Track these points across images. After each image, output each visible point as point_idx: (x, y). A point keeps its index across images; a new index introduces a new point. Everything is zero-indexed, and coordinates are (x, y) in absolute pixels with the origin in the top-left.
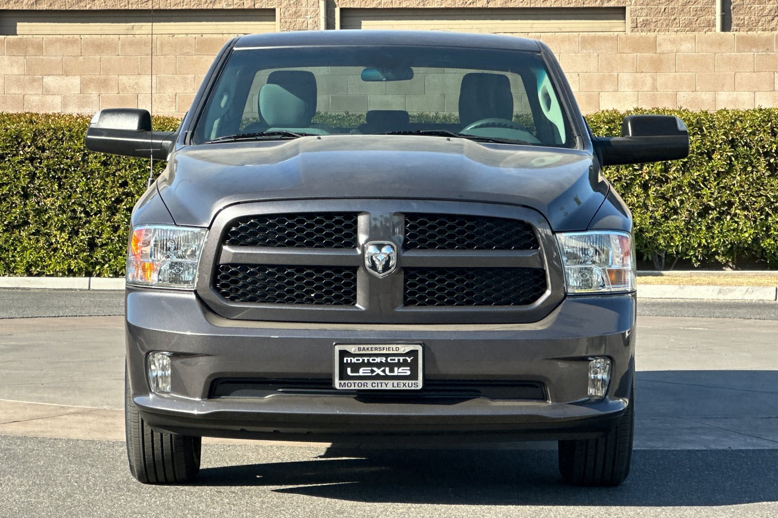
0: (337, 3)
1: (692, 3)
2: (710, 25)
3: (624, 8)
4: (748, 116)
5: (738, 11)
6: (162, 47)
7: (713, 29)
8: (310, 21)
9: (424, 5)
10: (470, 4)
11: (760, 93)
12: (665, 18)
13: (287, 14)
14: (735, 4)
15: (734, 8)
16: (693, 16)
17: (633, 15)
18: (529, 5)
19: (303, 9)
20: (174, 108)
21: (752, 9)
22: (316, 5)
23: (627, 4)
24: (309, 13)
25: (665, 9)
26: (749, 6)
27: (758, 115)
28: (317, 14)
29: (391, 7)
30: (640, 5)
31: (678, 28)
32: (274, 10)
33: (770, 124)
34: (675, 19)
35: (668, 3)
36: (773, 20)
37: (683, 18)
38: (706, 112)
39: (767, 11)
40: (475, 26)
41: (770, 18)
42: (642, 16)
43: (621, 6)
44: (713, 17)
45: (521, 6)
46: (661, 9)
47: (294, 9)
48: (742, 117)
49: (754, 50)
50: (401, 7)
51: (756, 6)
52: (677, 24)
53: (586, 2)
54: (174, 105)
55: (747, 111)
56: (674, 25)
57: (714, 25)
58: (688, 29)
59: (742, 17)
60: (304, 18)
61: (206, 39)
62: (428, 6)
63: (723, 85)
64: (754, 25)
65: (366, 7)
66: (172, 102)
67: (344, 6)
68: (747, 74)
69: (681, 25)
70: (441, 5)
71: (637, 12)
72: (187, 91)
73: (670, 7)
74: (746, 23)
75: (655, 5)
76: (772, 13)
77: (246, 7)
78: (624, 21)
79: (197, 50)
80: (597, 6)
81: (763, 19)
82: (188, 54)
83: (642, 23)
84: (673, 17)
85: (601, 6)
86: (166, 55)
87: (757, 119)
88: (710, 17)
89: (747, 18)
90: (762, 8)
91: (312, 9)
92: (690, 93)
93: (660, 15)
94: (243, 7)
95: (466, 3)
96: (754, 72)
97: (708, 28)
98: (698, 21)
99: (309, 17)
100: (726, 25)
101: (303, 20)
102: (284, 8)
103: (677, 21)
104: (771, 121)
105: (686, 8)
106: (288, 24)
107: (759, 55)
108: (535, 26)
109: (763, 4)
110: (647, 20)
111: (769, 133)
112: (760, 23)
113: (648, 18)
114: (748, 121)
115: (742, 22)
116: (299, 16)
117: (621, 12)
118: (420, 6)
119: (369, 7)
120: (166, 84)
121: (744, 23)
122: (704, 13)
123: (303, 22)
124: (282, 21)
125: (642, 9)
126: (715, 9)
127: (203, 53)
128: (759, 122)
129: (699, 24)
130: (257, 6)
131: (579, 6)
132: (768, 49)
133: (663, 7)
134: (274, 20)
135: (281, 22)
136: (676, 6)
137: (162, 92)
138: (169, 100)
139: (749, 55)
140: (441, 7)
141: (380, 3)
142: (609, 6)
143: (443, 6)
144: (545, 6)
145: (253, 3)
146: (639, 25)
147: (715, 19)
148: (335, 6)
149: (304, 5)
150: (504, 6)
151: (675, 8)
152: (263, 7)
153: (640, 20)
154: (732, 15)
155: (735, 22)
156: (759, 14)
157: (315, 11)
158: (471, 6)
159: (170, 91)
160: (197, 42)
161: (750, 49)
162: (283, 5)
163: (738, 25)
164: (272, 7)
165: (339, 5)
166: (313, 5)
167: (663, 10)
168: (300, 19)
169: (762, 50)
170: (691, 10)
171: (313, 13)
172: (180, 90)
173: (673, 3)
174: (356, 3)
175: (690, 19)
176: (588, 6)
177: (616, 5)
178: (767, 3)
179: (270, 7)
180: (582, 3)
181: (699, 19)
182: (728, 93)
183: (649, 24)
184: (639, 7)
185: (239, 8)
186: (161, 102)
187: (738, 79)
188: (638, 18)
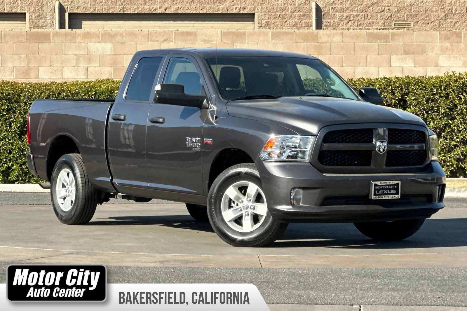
0: (66, 10)
1: (297, 12)
2: (309, 25)
3: (253, 14)
4: (377, 82)
5: (326, 17)
6: (5, 37)
7: (311, 28)
8: (49, 21)
9: (123, 11)
10: (154, 10)
11: (382, 68)
12: (280, 20)
13: (33, 16)
14: (324, 12)
15: (323, 15)
16: (298, 20)
17: (259, 18)
18: (192, 11)
19: (45, 13)
20: (12, 76)
21: (335, 15)
22: (53, 11)
23: (255, 11)
24: (48, 16)
25: (280, 15)
26: (333, 14)
27: (383, 81)
28: (54, 17)
29: (102, 12)
30: (264, 12)
31: (289, 27)
32: (25, 14)
33: (390, 87)
34: (286, 22)
35: (282, 11)
36: (348, 23)
37: (292, 21)
38: (352, 80)
39: (344, 17)
40: (156, 25)
41: (346, 21)
42: (265, 19)
43: (252, 12)
44: (310, 21)
45: (187, 12)
46: (277, 15)
47: (38, 13)
48: (373, 82)
49: (378, 41)
50: (108, 12)
51: (338, 14)
52: (287, 25)
53: (229, 10)
54: (13, 74)
55: (376, 79)
56: (286, 25)
57: (311, 26)
58: (294, 28)
59: (329, 21)
60: (45, 19)
61: (34, 32)
62: (126, 12)
63: (360, 63)
64: (336, 26)
65: (86, 12)
66: (12, 72)
67: (71, 12)
68: (374, 56)
69: (290, 26)
70: (135, 11)
71: (262, 17)
72: (21, 65)
73: (283, 13)
74: (331, 24)
75: (274, 12)
76: (348, 18)
77: (6, 11)
78: (253, 22)
79: (27, 39)
80: (236, 12)
81: (342, 22)
82: (21, 41)
83: (265, 24)
84: (285, 20)
85: (239, 12)
86: (7, 42)
87: (383, 84)
88: (309, 20)
89: (332, 21)
90: (341, 15)
91: (50, 13)
92: (339, 67)
93: (277, 19)
94: (4, 12)
95: (151, 10)
96: (379, 55)
97: (307, 28)
98: (301, 23)
99: (48, 18)
100: (319, 26)
101: (44, 20)
102: (32, 12)
103: (288, 22)
104: (391, 85)
105: (293, 14)
106: (34, 23)
107: (381, 44)
108: (195, 25)
109: (342, 12)
110: (269, 22)
111: (390, 93)
112: (340, 25)
113: (269, 20)
114: (377, 86)
115: (329, 24)
116: (41, 18)
117: (251, 16)
118: (121, 12)
119: (87, 12)
120: (8, 60)
121: (330, 25)
122: (305, 18)
123: (44, 22)
124: (31, 21)
125: (265, 15)
126: (312, 15)
127: (31, 41)
128: (384, 86)
129: (302, 25)
130: (14, 11)
131: (225, 12)
132: (386, 41)
133: (279, 14)
134: (25, 21)
135: (29, 22)
136: (287, 13)
137: (5, 66)
138: (9, 71)
139: (375, 44)
140: (135, 12)
141: (95, 10)
142: (244, 12)
143: (136, 12)
144: (203, 12)
145: (11, 9)
146: (263, 25)
147: (312, 22)
148: (65, 12)
149: (45, 11)
150: (176, 12)
151: (286, 14)
152: (18, 12)
153: (264, 21)
154: (323, 19)
155: (324, 24)
156: (339, 19)
157: (52, 15)
158: (154, 12)
159: (10, 65)
160: (28, 34)
161: (376, 41)
162: (31, 11)
163: (326, 26)
164: (24, 12)
165: (68, 11)
166: (51, 11)
167: (278, 16)
168: (42, 20)
169: (383, 41)
170: (297, 15)
171: (51, 16)
172: (17, 64)
173: (285, 11)
174: (79, 10)
175: (296, 22)
176: (230, 12)
177: (249, 12)
178: (344, 12)
179: (22, 12)
180: (227, 10)
181: (302, 22)
182: (362, 68)
183: (270, 24)
184: (263, 13)
185: (2, 12)
186: (4, 72)
187: (368, 59)
188: (263, 20)
